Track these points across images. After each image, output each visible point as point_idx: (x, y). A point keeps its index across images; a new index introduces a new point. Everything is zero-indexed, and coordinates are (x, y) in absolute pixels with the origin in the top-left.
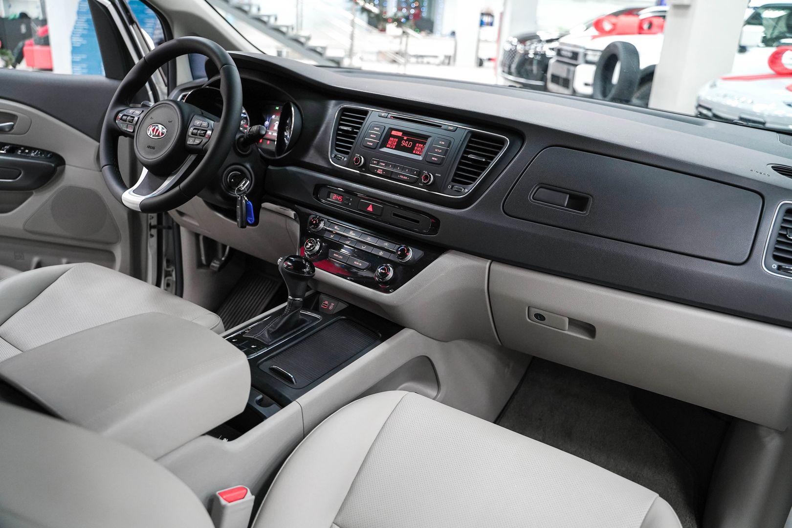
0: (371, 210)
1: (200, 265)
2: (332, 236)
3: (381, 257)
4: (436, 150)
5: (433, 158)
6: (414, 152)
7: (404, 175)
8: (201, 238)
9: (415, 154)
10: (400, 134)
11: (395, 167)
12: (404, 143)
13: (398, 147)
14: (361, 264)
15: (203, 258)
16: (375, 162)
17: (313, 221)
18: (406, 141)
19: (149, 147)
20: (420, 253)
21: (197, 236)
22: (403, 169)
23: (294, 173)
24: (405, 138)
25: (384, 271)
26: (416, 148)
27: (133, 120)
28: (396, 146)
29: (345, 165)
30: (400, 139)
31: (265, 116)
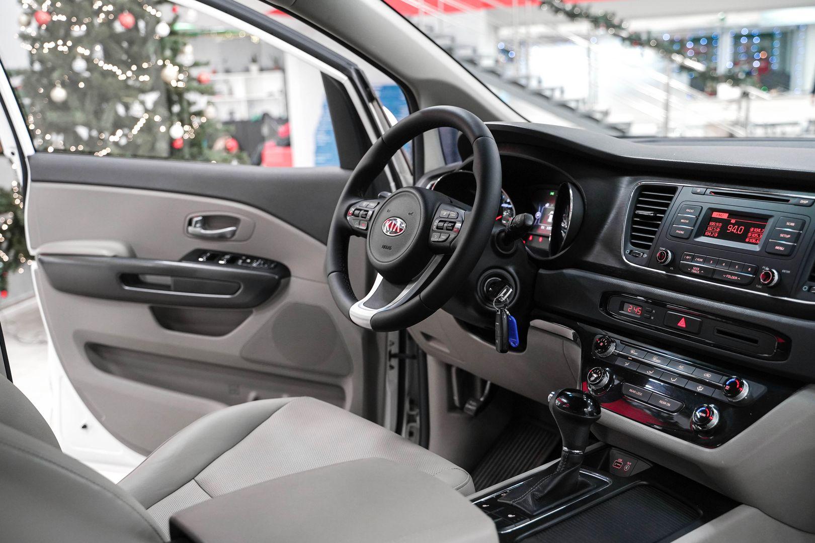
0: (684, 326)
1: (451, 407)
2: (627, 364)
3: (699, 394)
4: (782, 235)
5: (777, 248)
6: (747, 240)
7: (732, 274)
8: (454, 370)
9: (749, 243)
10: (725, 216)
11: (717, 262)
12: (731, 229)
13: (723, 235)
14: (669, 405)
15: (456, 398)
16: (688, 257)
17: (600, 343)
18: (734, 225)
19: (384, 247)
20: (761, 389)
21: (448, 367)
22: (730, 265)
23: (574, 278)
24: (733, 221)
25: (704, 415)
26: (750, 234)
27: (366, 214)
28: (719, 233)
29: (644, 264)
30: (726, 223)
31: (535, 206)
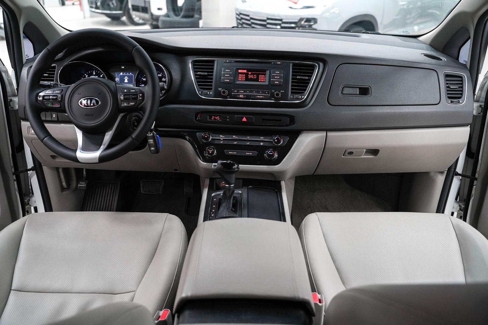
0: (246, 120)
2: (222, 142)
3: (262, 146)
4: (276, 77)
5: (276, 82)
6: (260, 80)
7: (259, 95)
8: (61, 170)
9: (261, 81)
10: (245, 71)
11: (251, 92)
12: (250, 77)
13: (247, 79)
14: (251, 154)
15: (64, 184)
16: (235, 91)
17: (205, 136)
18: (251, 75)
19: (87, 115)
22: (258, 92)
24: (250, 73)
25: (272, 154)
26: (260, 78)
27: (57, 98)
28: (245, 79)
29: (212, 96)
30: (247, 74)
